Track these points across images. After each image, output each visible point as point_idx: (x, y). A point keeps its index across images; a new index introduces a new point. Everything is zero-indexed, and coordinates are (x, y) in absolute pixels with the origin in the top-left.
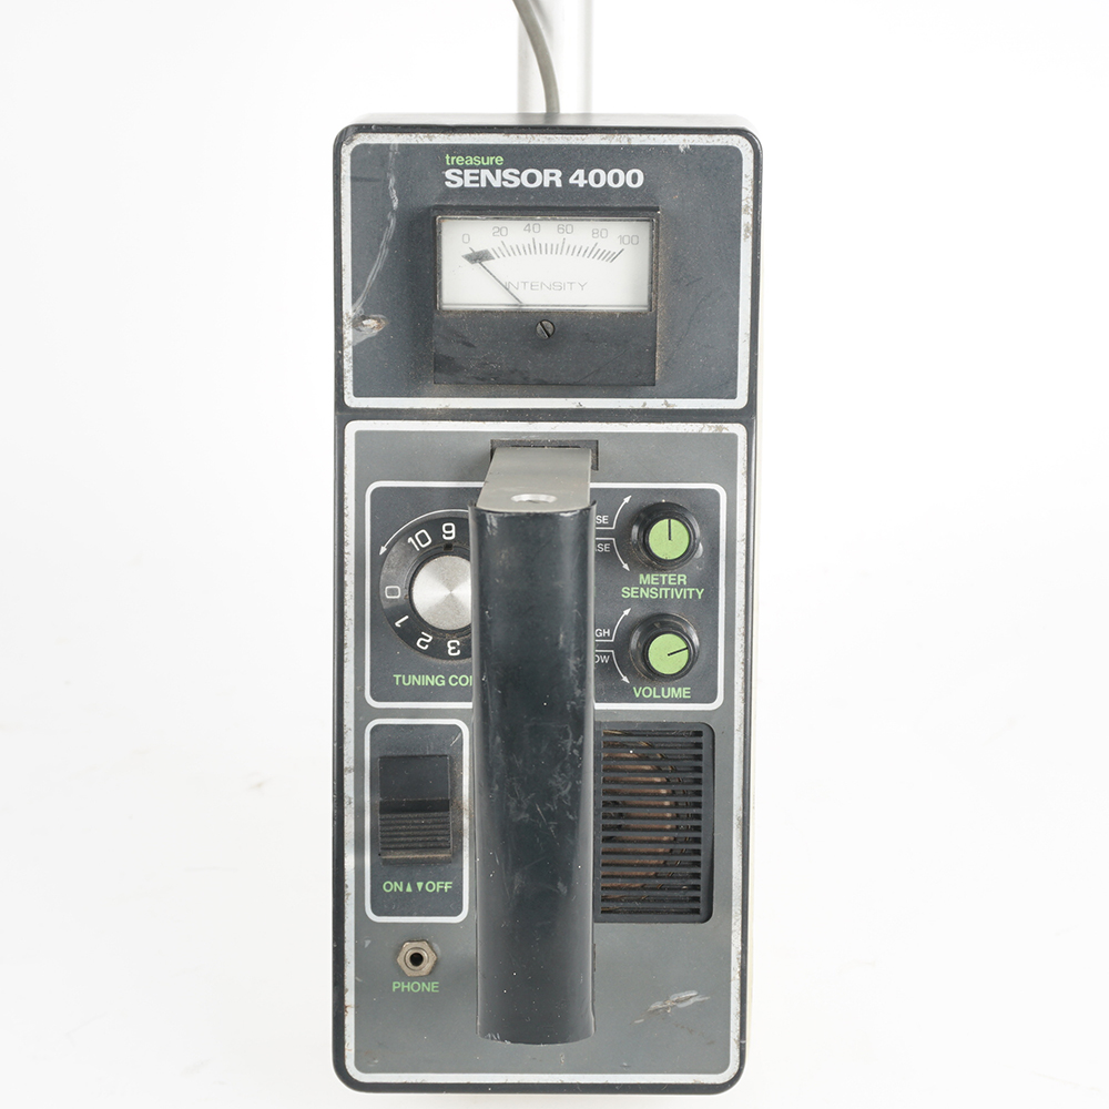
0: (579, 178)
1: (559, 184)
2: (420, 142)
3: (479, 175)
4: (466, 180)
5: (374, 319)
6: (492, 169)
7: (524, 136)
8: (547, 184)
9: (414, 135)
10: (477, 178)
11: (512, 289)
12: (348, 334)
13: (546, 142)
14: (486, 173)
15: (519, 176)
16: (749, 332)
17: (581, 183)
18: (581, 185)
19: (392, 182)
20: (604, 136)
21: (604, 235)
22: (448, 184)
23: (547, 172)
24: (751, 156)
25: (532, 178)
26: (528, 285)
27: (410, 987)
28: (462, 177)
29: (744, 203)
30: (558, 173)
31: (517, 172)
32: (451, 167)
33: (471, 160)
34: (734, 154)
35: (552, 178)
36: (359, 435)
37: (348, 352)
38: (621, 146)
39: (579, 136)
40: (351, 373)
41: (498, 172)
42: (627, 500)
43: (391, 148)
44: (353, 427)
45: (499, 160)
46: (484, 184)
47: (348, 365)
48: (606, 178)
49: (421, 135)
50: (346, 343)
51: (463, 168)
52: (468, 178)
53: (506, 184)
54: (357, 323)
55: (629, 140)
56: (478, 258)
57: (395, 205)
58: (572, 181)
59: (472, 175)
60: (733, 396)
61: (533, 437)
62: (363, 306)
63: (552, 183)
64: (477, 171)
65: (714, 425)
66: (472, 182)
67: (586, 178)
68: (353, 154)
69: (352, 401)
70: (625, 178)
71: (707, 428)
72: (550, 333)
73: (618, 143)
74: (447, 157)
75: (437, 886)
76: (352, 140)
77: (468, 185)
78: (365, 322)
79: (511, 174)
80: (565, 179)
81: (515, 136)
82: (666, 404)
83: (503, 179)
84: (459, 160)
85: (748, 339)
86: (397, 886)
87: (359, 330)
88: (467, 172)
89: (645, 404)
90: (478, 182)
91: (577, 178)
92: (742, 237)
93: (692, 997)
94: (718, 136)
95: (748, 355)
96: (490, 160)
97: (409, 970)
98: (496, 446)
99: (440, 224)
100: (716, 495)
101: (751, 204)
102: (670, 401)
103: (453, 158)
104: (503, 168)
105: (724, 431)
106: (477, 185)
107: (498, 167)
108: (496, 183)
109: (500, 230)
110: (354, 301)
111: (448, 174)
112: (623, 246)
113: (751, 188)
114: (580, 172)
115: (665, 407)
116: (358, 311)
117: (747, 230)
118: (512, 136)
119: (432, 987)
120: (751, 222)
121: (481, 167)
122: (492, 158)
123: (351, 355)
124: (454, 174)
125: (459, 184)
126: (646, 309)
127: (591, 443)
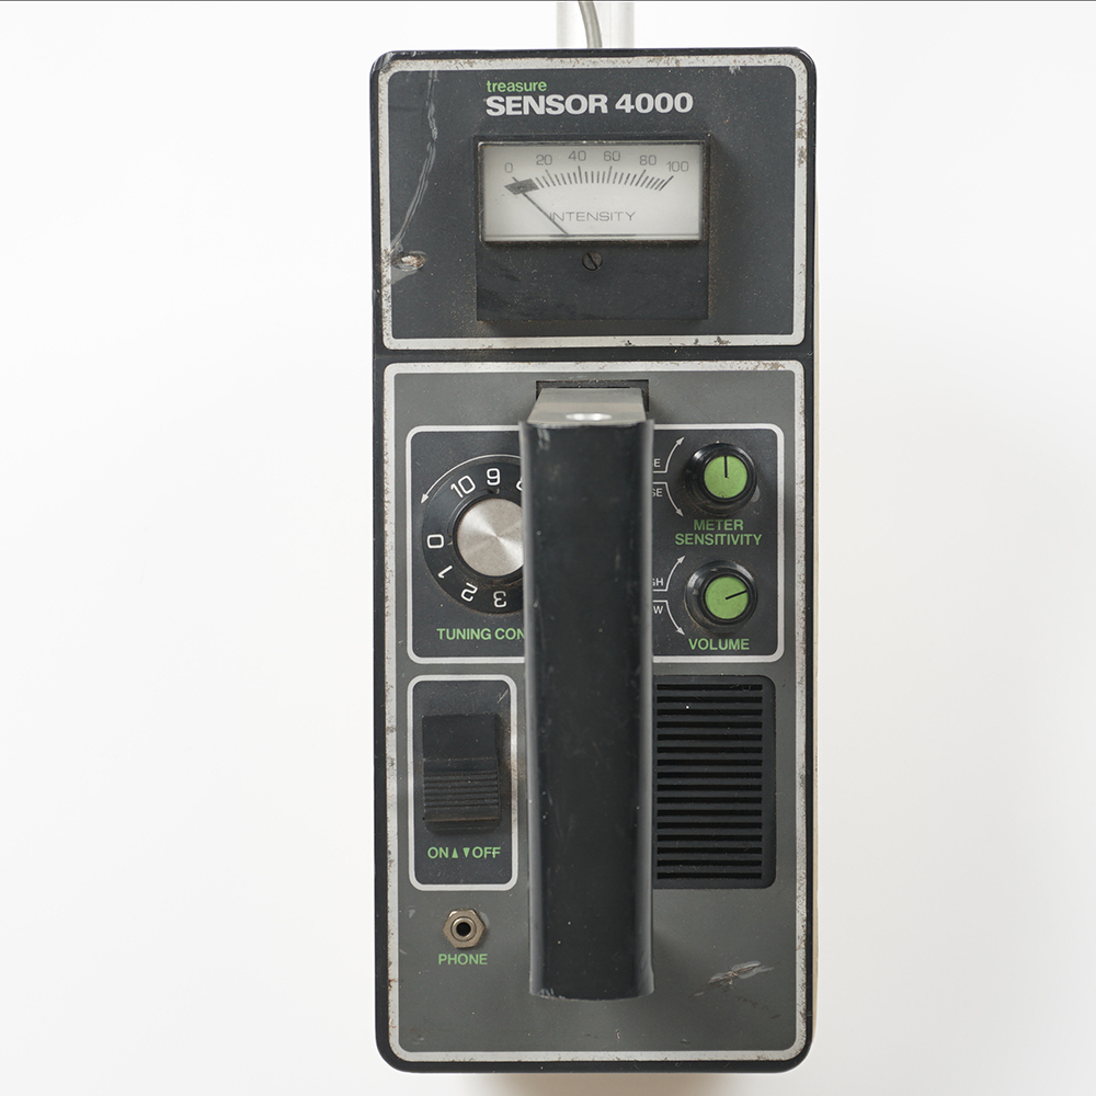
0: (625, 104)
1: (605, 110)
2: (461, 69)
3: (521, 102)
4: (509, 108)
5: (413, 255)
6: (536, 97)
7: (568, 60)
8: (592, 111)
9: (454, 61)
10: (519, 105)
11: (557, 220)
12: (387, 272)
13: (591, 66)
14: (528, 100)
15: (563, 102)
16: (804, 263)
17: (628, 108)
18: (628, 111)
19: (432, 110)
20: (652, 58)
21: (652, 161)
22: (490, 112)
23: (592, 97)
24: (805, 76)
25: (577, 104)
26: (574, 216)
27: (457, 959)
28: (504, 104)
29: (798, 126)
30: (604, 98)
31: (561, 98)
32: (493, 94)
33: (513, 87)
34: (788, 73)
35: (597, 104)
36: (399, 378)
37: (387, 290)
38: (669, 68)
39: (625, 59)
40: (390, 313)
41: (541, 98)
42: (679, 442)
43: (430, 76)
44: (392, 371)
45: (542, 85)
46: (526, 112)
47: (386, 305)
48: (654, 103)
49: (461, 61)
50: (384, 281)
51: (504, 95)
52: (510, 105)
53: (550, 111)
54: (396, 260)
55: (677, 62)
56: (522, 188)
57: (435, 133)
58: (618, 106)
59: (514, 102)
60: (790, 331)
61: (580, 378)
62: (402, 242)
63: (598, 109)
64: (519, 98)
65: (770, 362)
66: (514, 109)
67: (633, 103)
68: (391, 82)
69: (391, 343)
70: (674, 103)
71: (763, 366)
72: (598, 263)
73: (666, 66)
74: (489, 84)
75: (485, 852)
76: (389, 68)
77: (510, 112)
78: (404, 259)
79: (555, 100)
80: (611, 104)
81: (559, 60)
82: (719, 340)
83: (547, 106)
84: (501, 86)
85: (803, 270)
86: (442, 852)
87: (398, 267)
88: (509, 99)
89: (697, 341)
90: (521, 109)
91: (623, 103)
92: (797, 163)
93: (753, 967)
94: (769, 56)
95: (804, 287)
96: (533, 86)
97: (457, 941)
98: (542, 384)
99: (482, 150)
100: (773, 435)
101: (805, 127)
102: (723, 338)
103: (494, 85)
104: (546, 95)
105: (780, 369)
106: (520, 113)
107: (542, 93)
108: (540, 111)
109: (544, 158)
110: (392, 238)
111: (490, 101)
112: (672, 173)
113: (804, 110)
114: (627, 97)
115: (718, 344)
116: (397, 248)
117: (801, 155)
118: (555, 60)
119: (480, 959)
120: (805, 147)
121: (524, 94)
122: (535, 84)
123: (390, 294)
124: (496, 101)
125: (501, 113)
126: (697, 238)
127: (641, 383)
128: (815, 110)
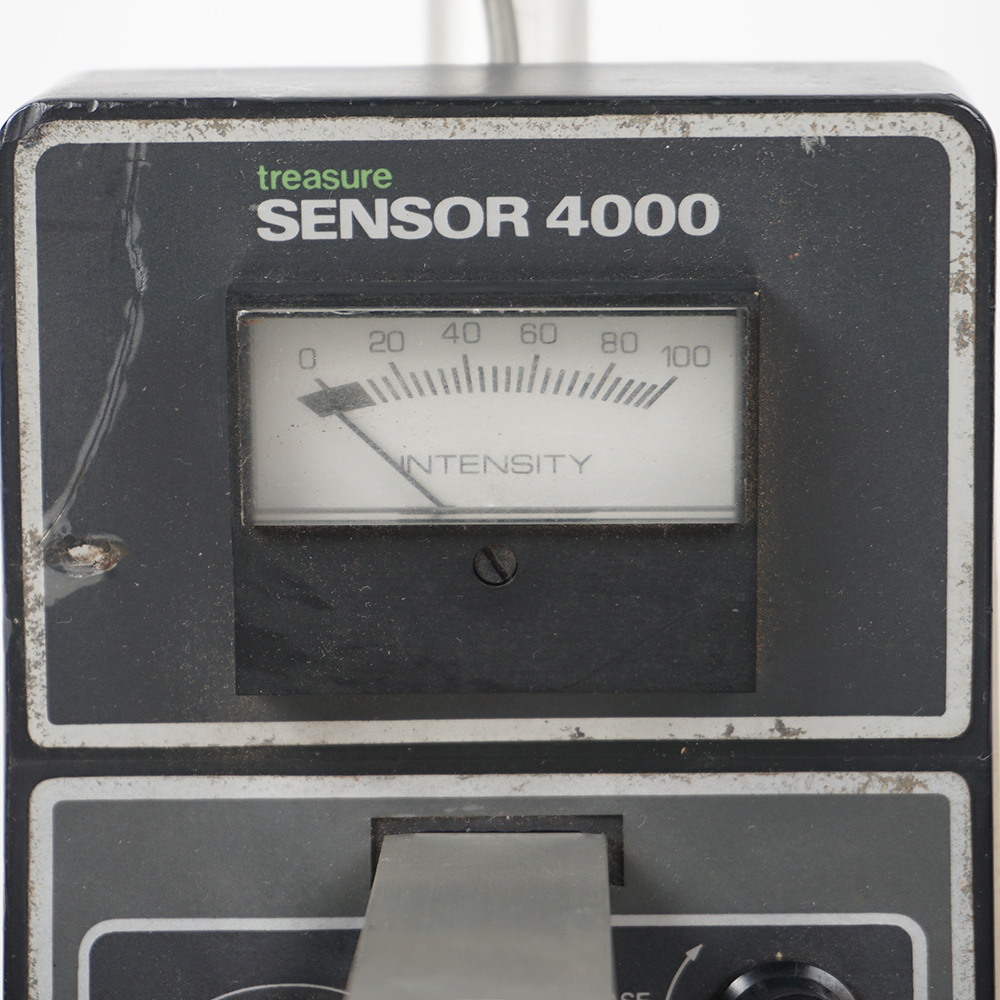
0: (569, 216)
1: (522, 230)
2: (198, 139)
3: (336, 212)
4: (307, 224)
5: (94, 543)
6: (368, 197)
7: (440, 121)
8: (494, 231)
9: (183, 123)
10: (330, 219)
11: (416, 471)
12: (37, 581)
13: (492, 135)
14: (351, 207)
15: (430, 213)
16: (970, 561)
17: (575, 226)
18: (574, 232)
19: (136, 227)
20: (628, 118)
21: (630, 346)
22: (265, 234)
23: (494, 203)
24: (970, 160)
25: (459, 218)
26: (454, 464)
28: (297, 216)
29: (954, 268)
30: (521, 205)
31: (423, 203)
32: (271, 195)
33: (317, 178)
34: (932, 154)
35: (506, 217)
36: (65, 813)
37: (36, 619)
38: (667, 141)
39: (568, 121)
40: (44, 668)
41: (381, 204)
42: (693, 954)
43: (131, 154)
44: (48, 795)
45: (383, 176)
46: (347, 233)
47: (35, 651)
48: (633, 215)
49: (201, 123)
50: (30, 599)
51: (298, 196)
52: (310, 219)
53: (399, 232)
54: (56, 554)
55: (684, 126)
56: (336, 402)
57: (141, 279)
58: (552, 222)
59: (319, 211)
60: (937, 707)
61: (470, 810)
62: (71, 516)
63: (508, 227)
64: (331, 204)
65: (894, 775)
66: (319, 228)
67: (586, 214)
68: (43, 168)
69: (45, 733)
70: (677, 215)
71: (879, 784)
72: (508, 568)
73: (660, 135)
74: (262, 172)
76: (39, 137)
77: (309, 234)
78: (74, 552)
79: (411, 208)
80: (535, 217)
81: (419, 121)
82: (780, 727)
83: (392, 221)
84: (289, 178)
85: (968, 577)
87: (61, 570)
88: (308, 206)
89: (730, 729)
90: (335, 227)
91: (564, 216)
92: (952, 345)
94: (890, 117)
95: (969, 614)
96: (361, 178)
98: (385, 823)
99: (245, 330)
100: (902, 939)
101: (971, 268)
102: (791, 722)
103: (275, 175)
104: (391, 196)
105: (918, 790)
106: (332, 235)
107: (381, 194)
108: (377, 230)
109: (386, 339)
110: (47, 505)
111: (265, 210)
112: (673, 371)
113: (969, 233)
114: (572, 203)
115: (777, 735)
116: (57, 528)
117: (963, 329)
118: (411, 122)
120: (971, 311)
121: (341, 194)
122: (365, 174)
123: (42, 627)
124: (278, 210)
125: (290, 234)
126: (728, 516)
127: (605, 821)
128: (993, 232)
